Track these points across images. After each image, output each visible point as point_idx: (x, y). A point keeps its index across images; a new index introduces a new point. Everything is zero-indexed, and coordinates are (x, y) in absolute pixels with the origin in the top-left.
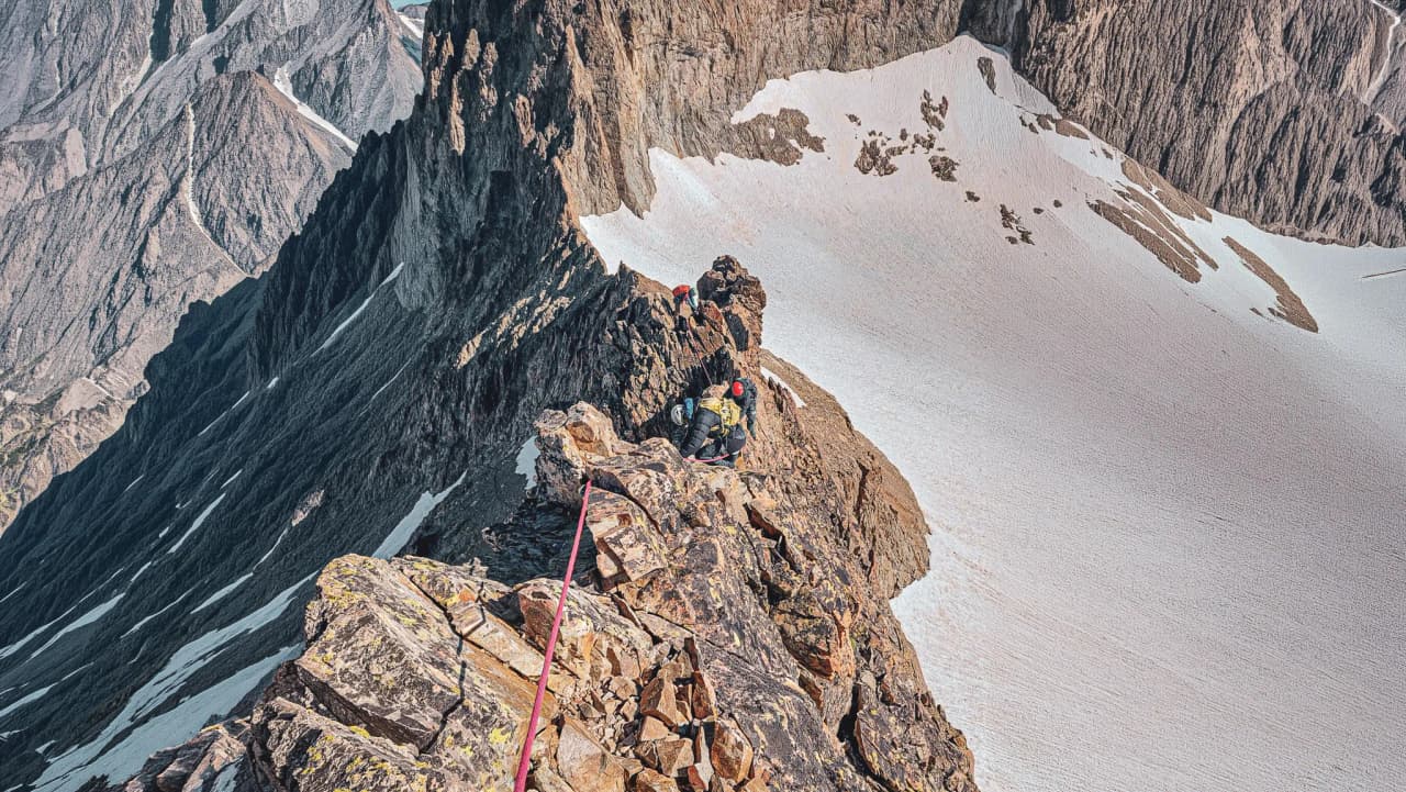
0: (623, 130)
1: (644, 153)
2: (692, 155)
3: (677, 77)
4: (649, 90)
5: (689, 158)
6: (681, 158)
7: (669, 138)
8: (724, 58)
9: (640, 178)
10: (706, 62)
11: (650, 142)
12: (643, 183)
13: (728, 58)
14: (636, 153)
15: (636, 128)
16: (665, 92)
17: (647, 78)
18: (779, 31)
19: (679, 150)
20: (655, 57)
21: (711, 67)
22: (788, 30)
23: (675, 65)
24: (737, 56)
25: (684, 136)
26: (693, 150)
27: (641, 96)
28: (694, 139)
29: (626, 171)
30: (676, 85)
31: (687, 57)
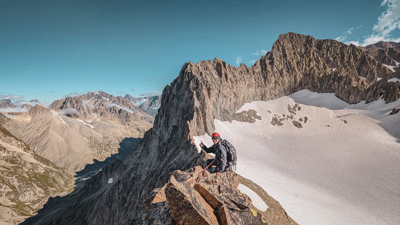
0: (207, 115)
1: (212, 120)
2: (225, 121)
3: (222, 102)
4: (214, 106)
5: (225, 122)
6: (222, 121)
7: (219, 117)
8: (233, 98)
9: (211, 126)
10: (229, 99)
11: (214, 118)
12: (212, 128)
13: (234, 98)
14: (210, 120)
15: (210, 114)
16: (218, 106)
17: (214, 103)
18: (247, 92)
19: (222, 120)
20: (216, 98)
21: (230, 100)
22: (250, 92)
23: (221, 100)
24: (237, 98)
25: (223, 116)
26: (226, 119)
27: (212, 107)
28: (226, 117)
29: (207, 125)
30: (221, 104)
31: (224, 98)
